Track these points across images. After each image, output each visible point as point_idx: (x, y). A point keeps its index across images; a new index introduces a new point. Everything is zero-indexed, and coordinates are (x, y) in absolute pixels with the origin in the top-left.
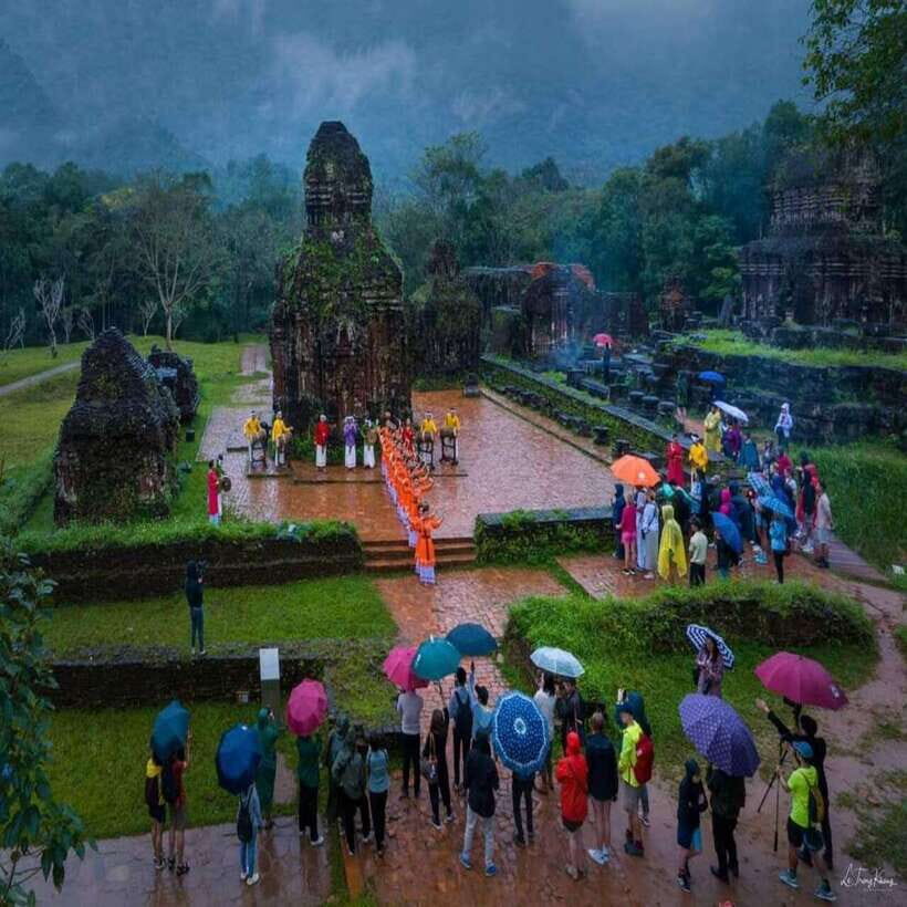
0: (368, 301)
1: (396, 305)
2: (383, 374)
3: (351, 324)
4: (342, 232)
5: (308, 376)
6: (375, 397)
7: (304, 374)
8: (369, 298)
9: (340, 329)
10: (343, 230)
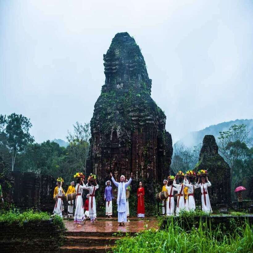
0: (133, 118)
1: (150, 120)
2: (142, 164)
3: (119, 127)
4: (122, 84)
5: (99, 166)
6: (137, 178)
7: (96, 165)
8: (134, 116)
9: (112, 131)
10: (123, 83)
